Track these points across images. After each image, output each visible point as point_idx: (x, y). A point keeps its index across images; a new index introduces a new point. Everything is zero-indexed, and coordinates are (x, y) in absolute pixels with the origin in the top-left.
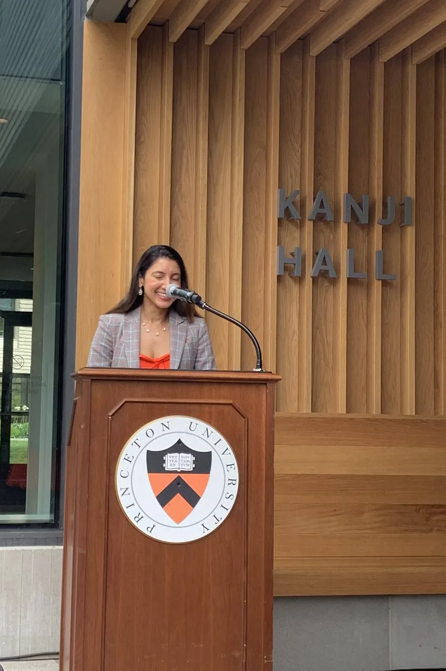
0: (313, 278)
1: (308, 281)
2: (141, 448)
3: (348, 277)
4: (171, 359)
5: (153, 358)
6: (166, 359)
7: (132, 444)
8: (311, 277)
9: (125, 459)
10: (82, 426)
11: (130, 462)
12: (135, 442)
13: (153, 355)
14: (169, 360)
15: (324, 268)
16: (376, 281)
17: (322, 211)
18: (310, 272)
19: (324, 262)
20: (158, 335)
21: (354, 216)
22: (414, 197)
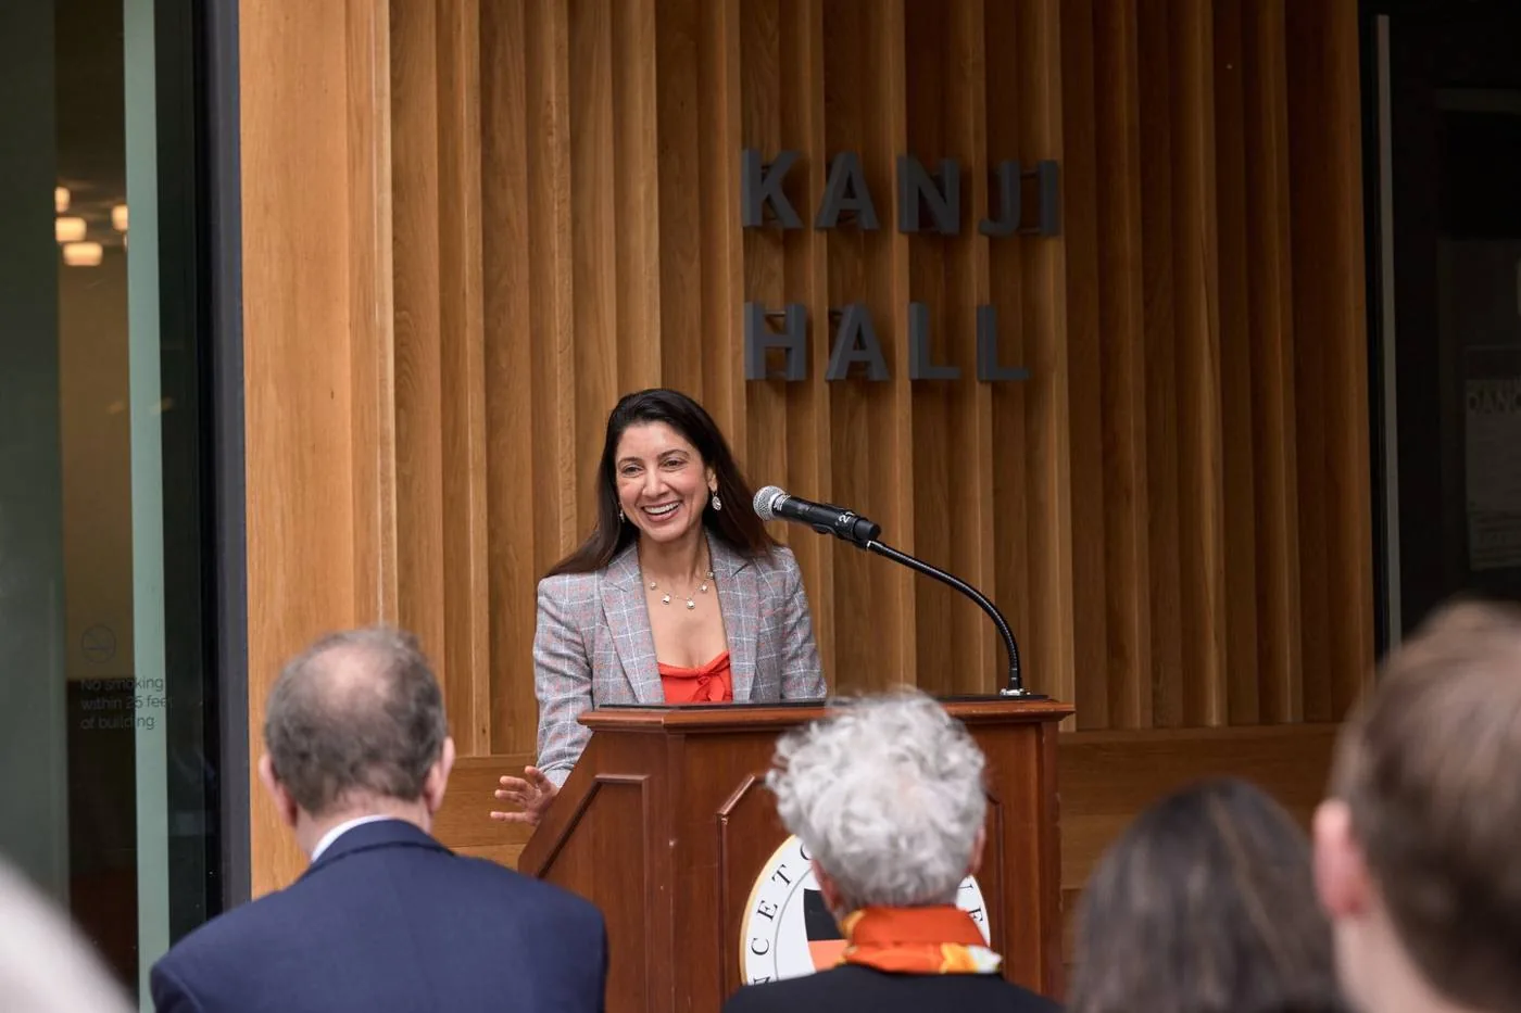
0: (831, 383)
1: (820, 393)
2: (792, 885)
3: (916, 377)
4: (734, 663)
5: (692, 666)
6: (723, 666)
7: (773, 878)
8: (826, 381)
9: (759, 912)
10: (671, 844)
11: (771, 917)
12: (778, 872)
13: (689, 658)
14: (729, 666)
15: (859, 356)
16: (977, 384)
17: (850, 204)
18: (826, 367)
19: (860, 343)
20: (691, 608)
21: (925, 218)
22: (1059, 157)
